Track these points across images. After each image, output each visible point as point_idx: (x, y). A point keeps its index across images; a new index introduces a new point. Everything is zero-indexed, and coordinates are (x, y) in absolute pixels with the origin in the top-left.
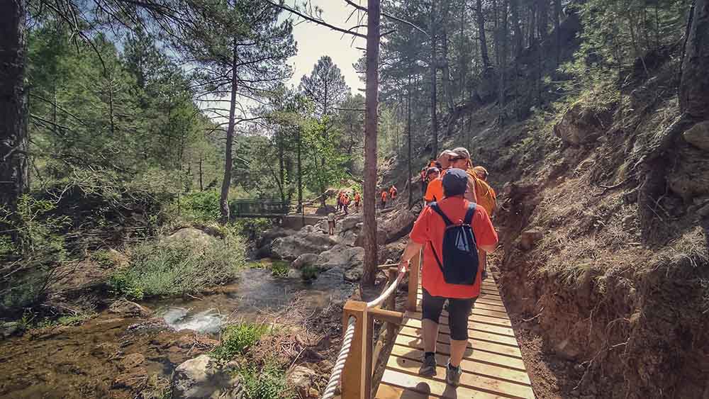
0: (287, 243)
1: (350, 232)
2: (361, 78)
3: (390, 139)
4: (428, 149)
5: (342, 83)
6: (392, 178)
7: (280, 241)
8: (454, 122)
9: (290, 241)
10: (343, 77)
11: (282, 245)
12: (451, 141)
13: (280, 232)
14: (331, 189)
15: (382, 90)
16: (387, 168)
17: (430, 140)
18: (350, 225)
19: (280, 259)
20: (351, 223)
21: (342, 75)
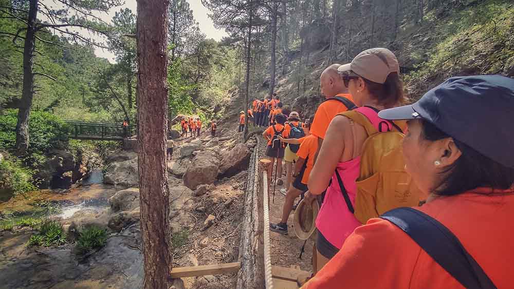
0: (122, 169)
1: (186, 160)
2: (209, 16)
3: (234, 75)
4: (265, 85)
5: (190, 17)
6: (233, 109)
7: (115, 166)
8: (287, 63)
9: (126, 167)
10: (192, 11)
11: (117, 170)
12: (284, 80)
13: (121, 155)
14: (180, 115)
15: (231, 37)
16: (229, 99)
17: (267, 77)
18: (187, 152)
19: (113, 184)
20: (188, 151)
21: (190, 10)
